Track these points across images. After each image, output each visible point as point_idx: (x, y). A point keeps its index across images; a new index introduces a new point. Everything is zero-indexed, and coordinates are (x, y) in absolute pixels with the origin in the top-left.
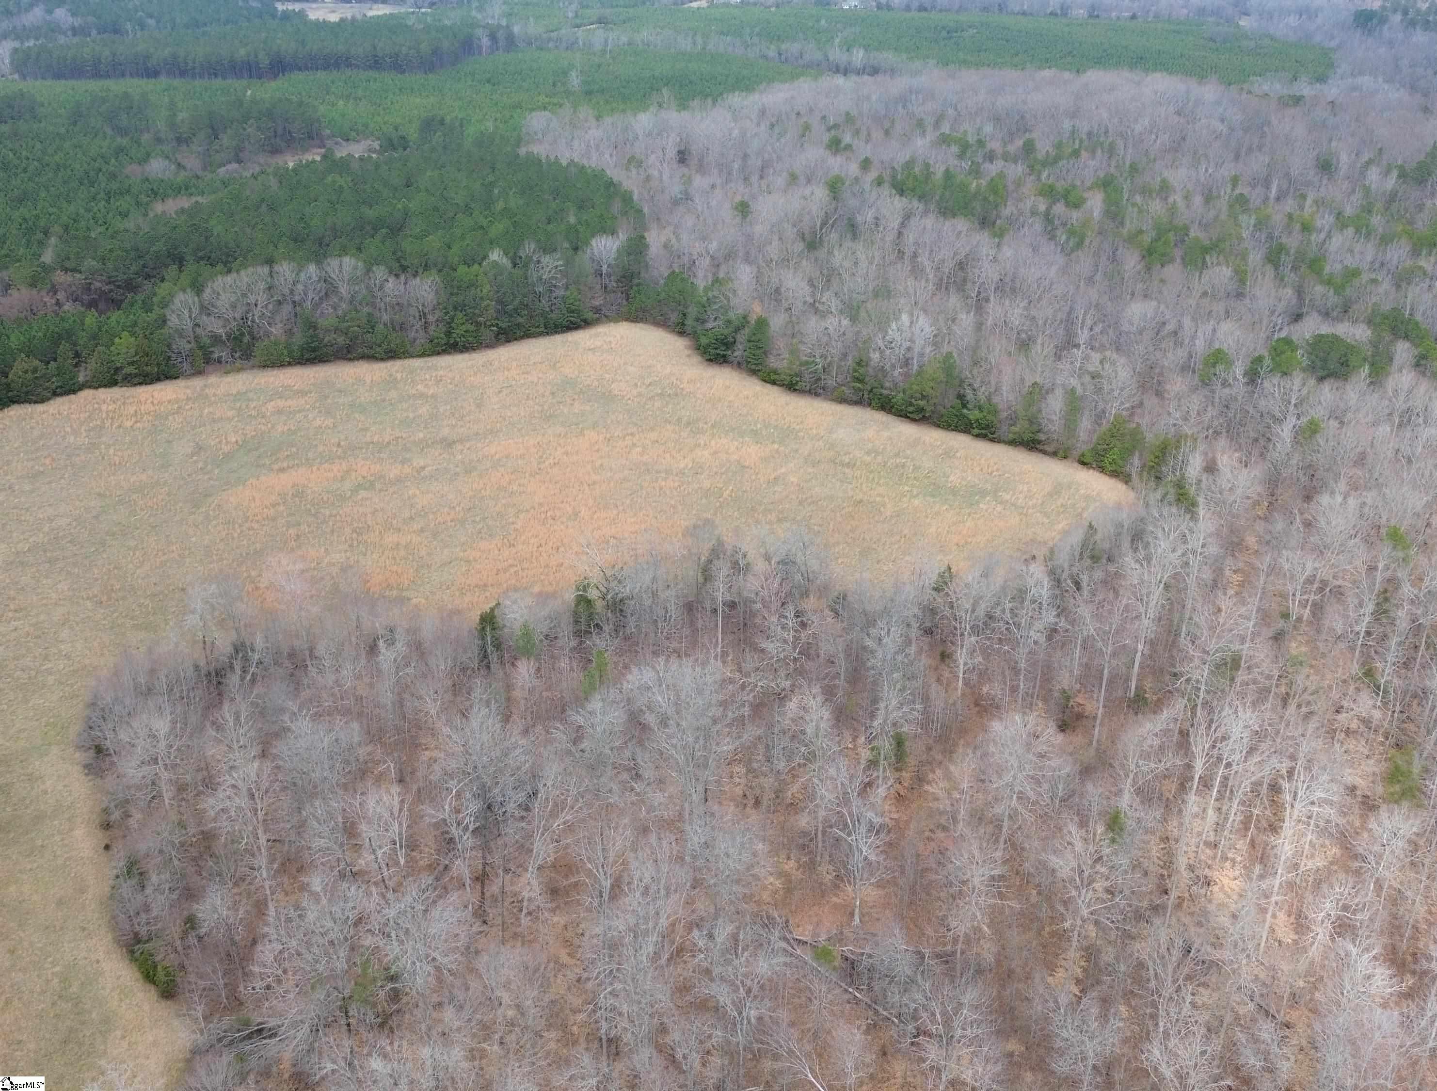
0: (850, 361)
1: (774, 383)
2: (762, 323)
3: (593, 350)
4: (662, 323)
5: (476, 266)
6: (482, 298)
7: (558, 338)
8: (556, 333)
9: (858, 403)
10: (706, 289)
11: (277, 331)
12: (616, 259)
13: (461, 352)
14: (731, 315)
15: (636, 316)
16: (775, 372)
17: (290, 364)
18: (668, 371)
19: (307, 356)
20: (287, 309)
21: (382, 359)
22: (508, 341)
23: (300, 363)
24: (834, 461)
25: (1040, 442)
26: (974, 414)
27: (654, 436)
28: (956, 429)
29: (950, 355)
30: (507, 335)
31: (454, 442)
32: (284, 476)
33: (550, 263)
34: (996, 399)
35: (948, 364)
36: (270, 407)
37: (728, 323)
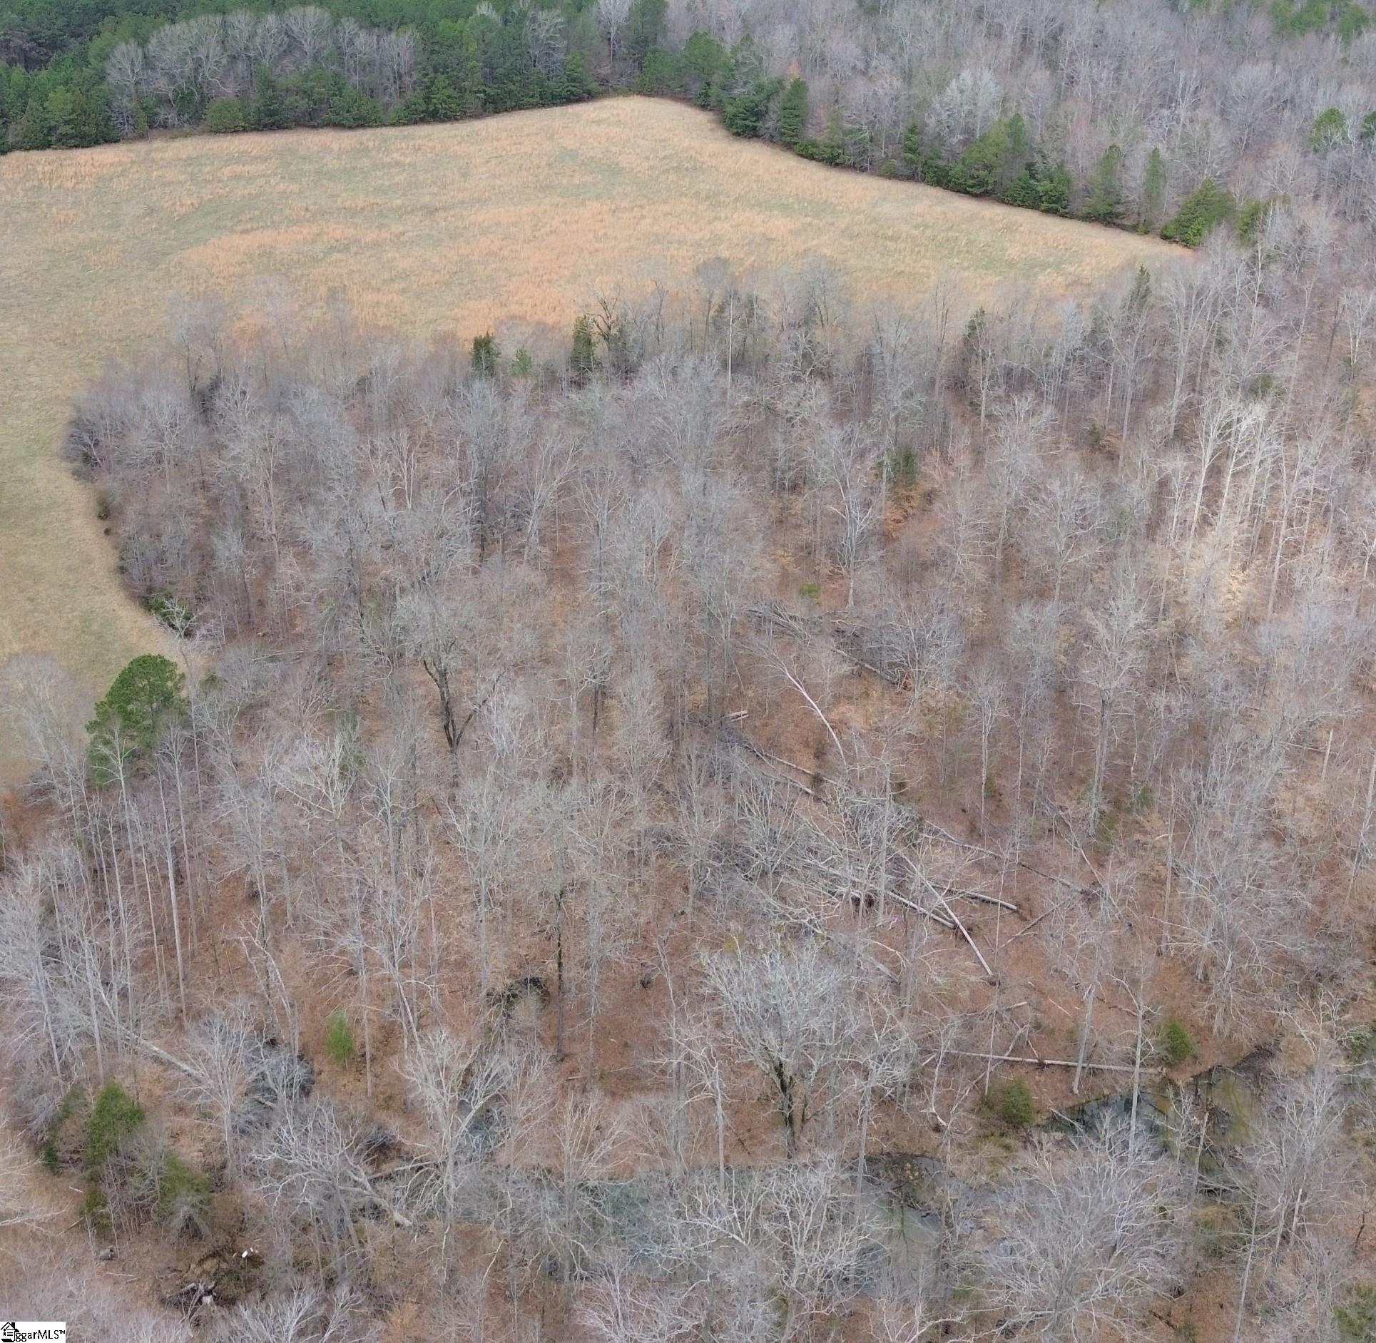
0: (902, 129)
1: (811, 157)
2: (799, 87)
3: (599, 122)
4: (681, 95)
5: (461, 21)
6: (467, 59)
7: (557, 110)
8: (555, 105)
9: (911, 178)
10: (735, 50)
11: (230, 90)
12: (627, 21)
13: (442, 121)
14: (764, 79)
15: (651, 89)
16: (814, 144)
17: (245, 130)
18: (687, 143)
19: (266, 120)
20: (241, 67)
21: (350, 128)
22: (497, 112)
23: (256, 130)
24: (875, 234)
25: (1117, 215)
26: (1043, 186)
27: (667, 208)
28: (1023, 205)
29: (1018, 117)
30: (496, 105)
31: (436, 210)
32: (249, 237)
33: (549, 21)
34: (1069, 167)
35: (1015, 130)
36: (226, 172)
37: (760, 88)
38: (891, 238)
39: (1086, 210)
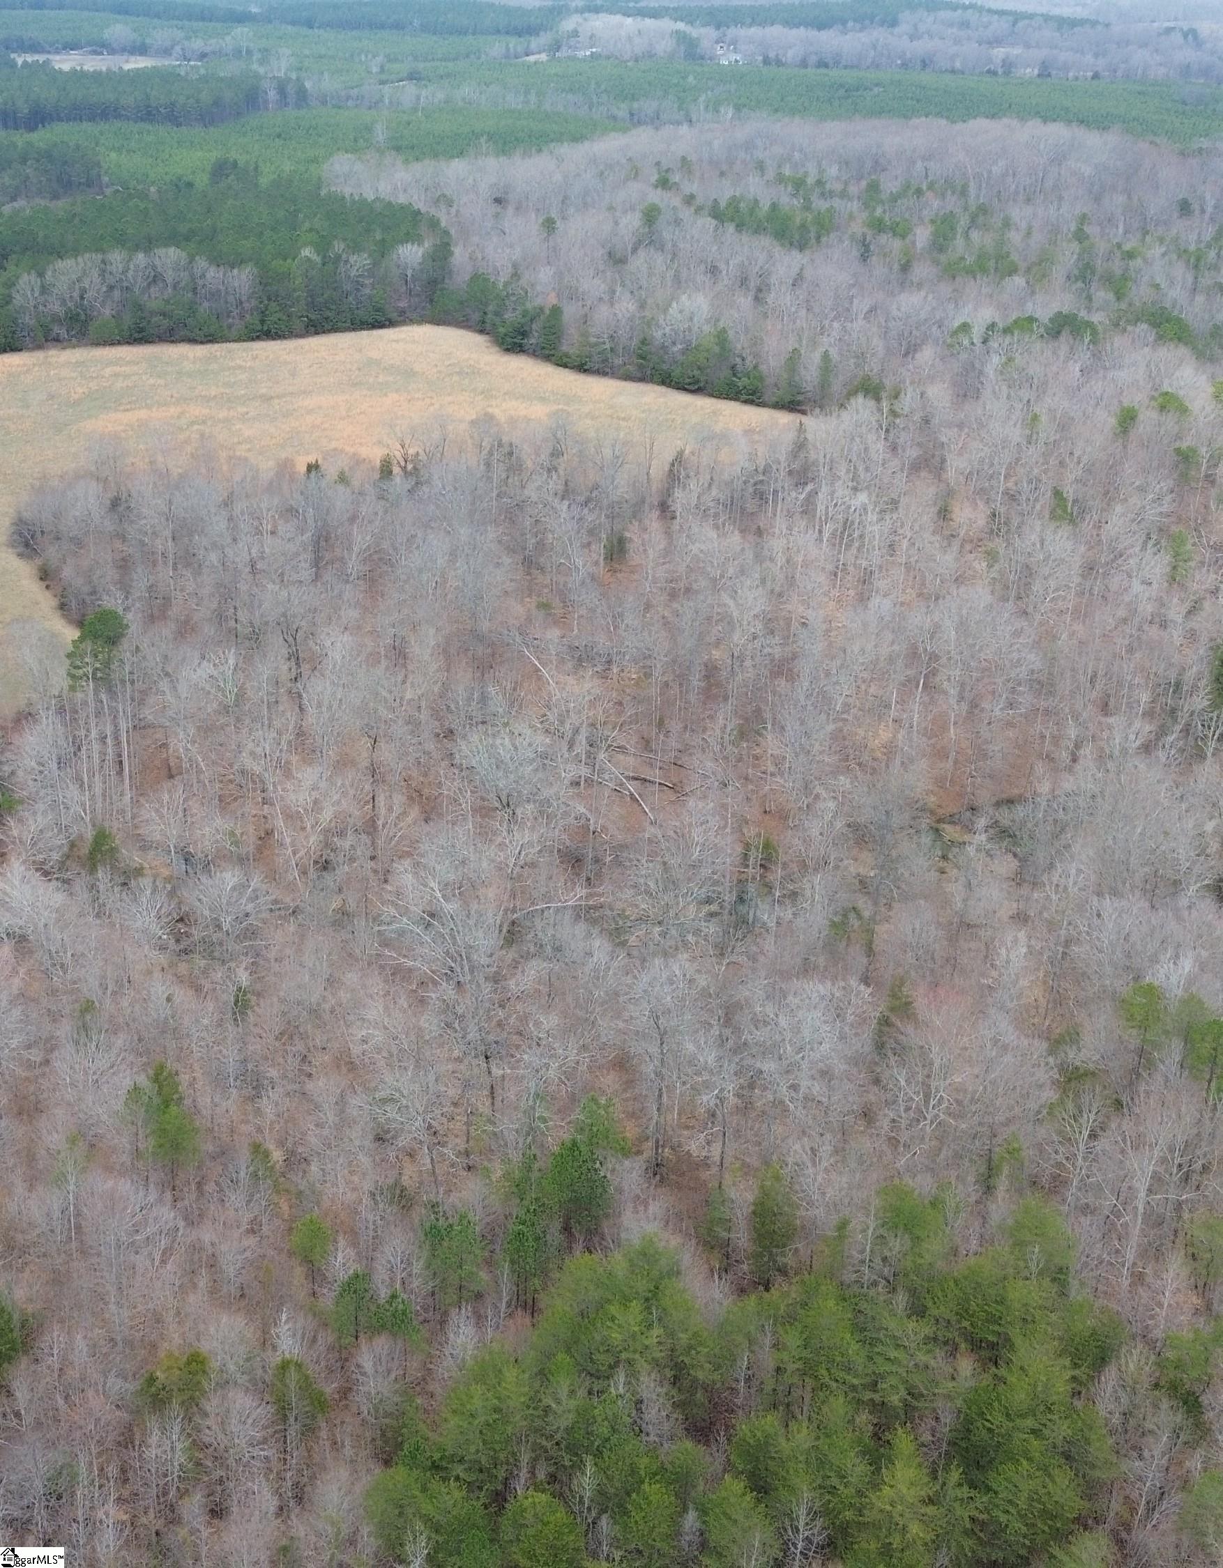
0: (635, 342)
1: (565, 366)
2: (556, 311)
3: (397, 341)
4: (462, 323)
5: (289, 261)
6: (294, 290)
7: (365, 333)
8: (362, 329)
9: (642, 379)
10: (506, 284)
11: (107, 312)
12: (420, 264)
13: (274, 339)
14: (529, 306)
15: (441, 319)
16: (567, 355)
17: (120, 343)
18: (467, 356)
19: (136, 335)
20: (117, 294)
21: (202, 343)
22: (317, 333)
23: (129, 343)
24: (611, 416)
25: (799, 403)
26: (742, 382)
27: (450, 399)
28: (728, 397)
29: (724, 331)
30: (317, 327)
31: (272, 398)
32: (129, 414)
33: (359, 262)
34: (763, 368)
35: (721, 338)
36: (108, 371)
37: (525, 314)
38: (624, 419)
39: (774, 399)
